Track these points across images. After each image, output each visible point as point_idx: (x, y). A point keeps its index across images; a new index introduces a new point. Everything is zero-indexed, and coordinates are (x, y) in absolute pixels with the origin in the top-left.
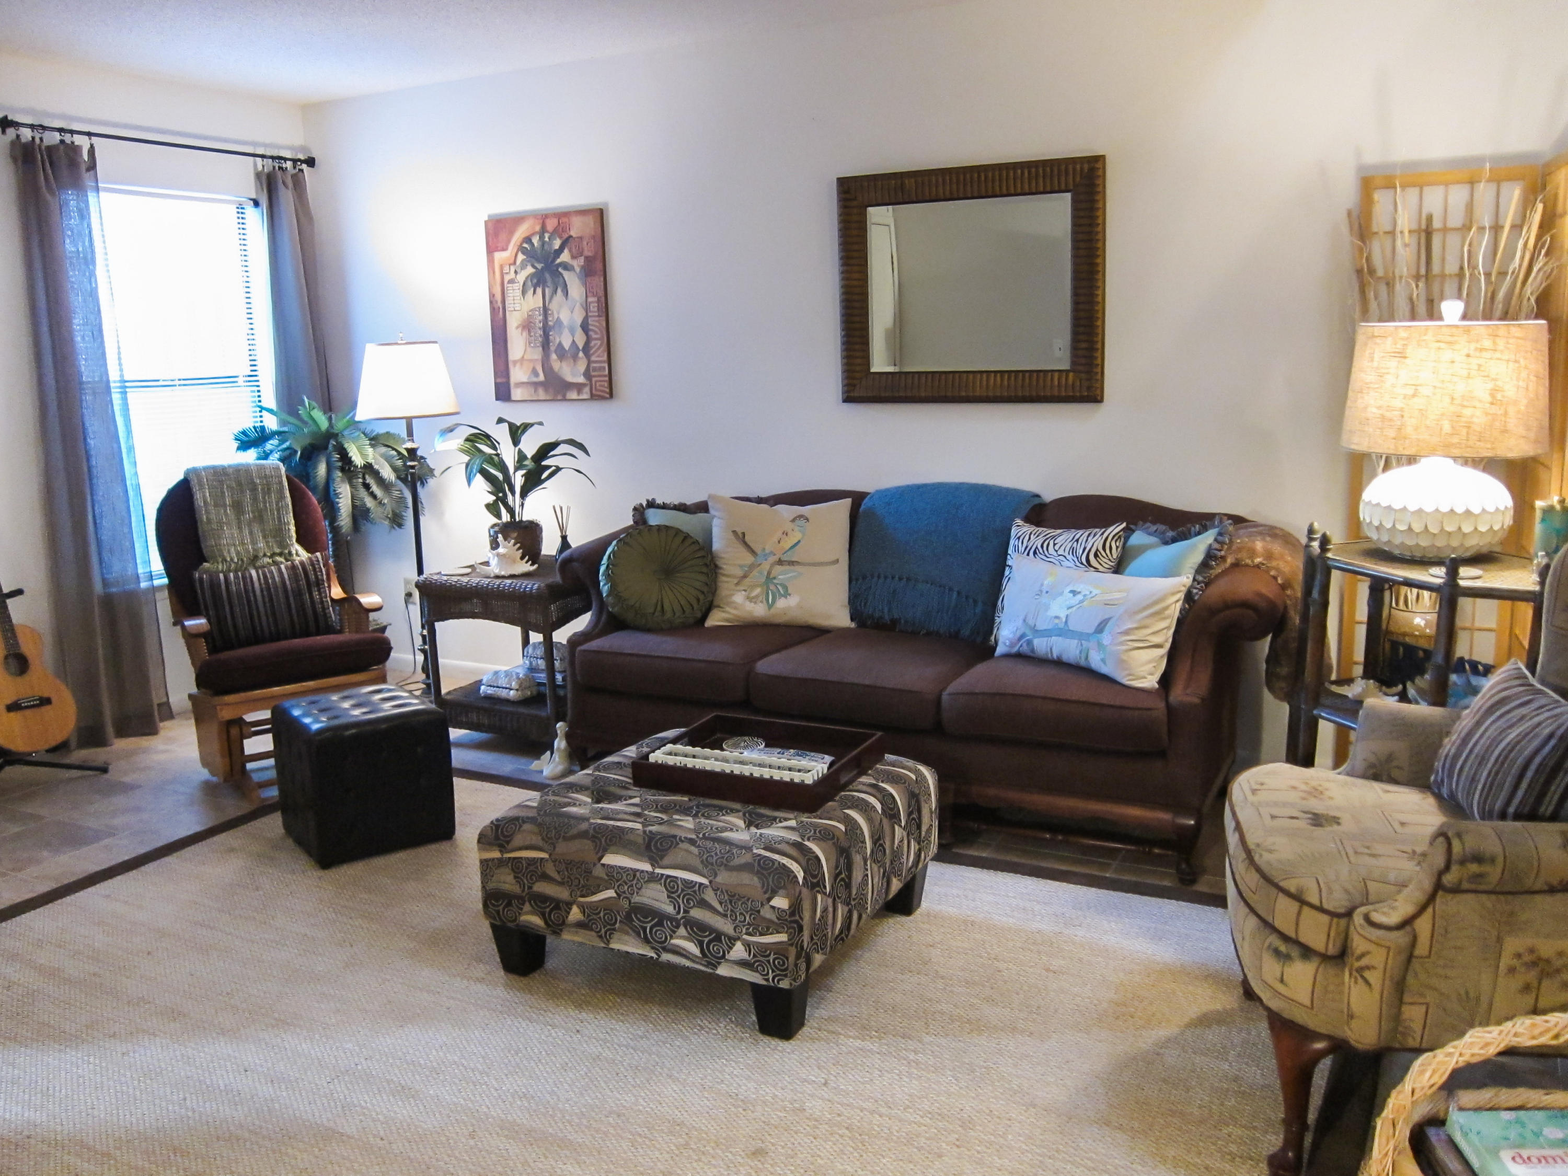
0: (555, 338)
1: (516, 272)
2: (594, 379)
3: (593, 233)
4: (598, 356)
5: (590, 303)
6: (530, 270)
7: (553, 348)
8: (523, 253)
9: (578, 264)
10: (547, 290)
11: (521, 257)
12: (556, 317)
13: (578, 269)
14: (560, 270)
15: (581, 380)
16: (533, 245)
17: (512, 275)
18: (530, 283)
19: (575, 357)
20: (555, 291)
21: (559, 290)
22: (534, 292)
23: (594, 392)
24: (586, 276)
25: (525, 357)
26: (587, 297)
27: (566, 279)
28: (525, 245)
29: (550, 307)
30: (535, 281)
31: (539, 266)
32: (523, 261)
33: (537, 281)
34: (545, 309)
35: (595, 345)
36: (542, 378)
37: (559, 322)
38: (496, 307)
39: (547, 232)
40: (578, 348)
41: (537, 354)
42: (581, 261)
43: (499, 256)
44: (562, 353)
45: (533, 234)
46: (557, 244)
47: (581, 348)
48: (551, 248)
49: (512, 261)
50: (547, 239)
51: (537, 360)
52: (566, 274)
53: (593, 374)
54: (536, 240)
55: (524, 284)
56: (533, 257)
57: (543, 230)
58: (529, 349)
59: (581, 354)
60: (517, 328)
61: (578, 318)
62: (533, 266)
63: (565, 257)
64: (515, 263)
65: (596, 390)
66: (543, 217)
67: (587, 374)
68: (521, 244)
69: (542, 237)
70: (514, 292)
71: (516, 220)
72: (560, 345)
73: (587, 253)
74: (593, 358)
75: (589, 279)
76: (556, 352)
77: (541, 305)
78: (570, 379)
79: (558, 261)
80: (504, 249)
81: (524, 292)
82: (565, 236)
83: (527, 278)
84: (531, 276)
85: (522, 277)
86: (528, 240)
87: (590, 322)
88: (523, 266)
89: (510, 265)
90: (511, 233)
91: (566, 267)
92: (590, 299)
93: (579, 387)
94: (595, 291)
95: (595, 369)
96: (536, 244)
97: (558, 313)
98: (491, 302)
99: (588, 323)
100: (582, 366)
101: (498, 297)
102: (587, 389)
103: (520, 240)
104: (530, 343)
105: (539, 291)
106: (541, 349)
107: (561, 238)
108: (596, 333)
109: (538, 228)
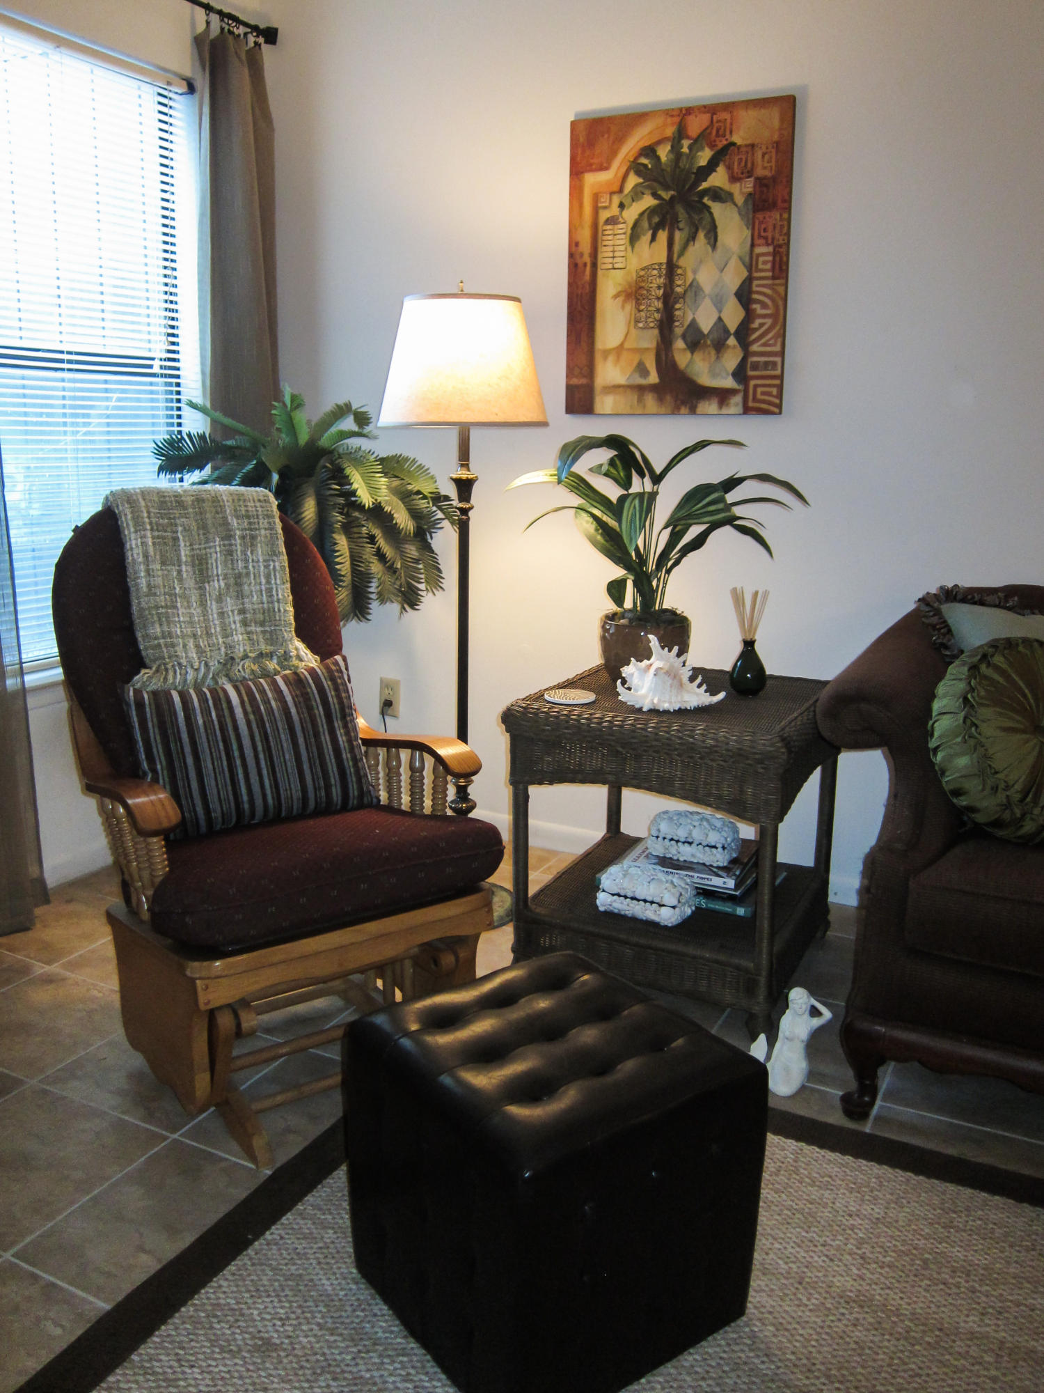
0: (685, 314)
1: (622, 206)
2: (752, 383)
3: (776, 137)
4: (765, 345)
5: (759, 255)
6: (648, 202)
7: (679, 331)
8: (638, 173)
9: (739, 191)
10: (678, 235)
11: (633, 180)
12: (690, 277)
13: (740, 199)
14: (706, 200)
15: (729, 383)
16: (658, 158)
17: (615, 210)
18: (645, 224)
19: (719, 346)
20: (692, 238)
21: (701, 235)
22: (653, 239)
23: (751, 404)
24: (756, 209)
25: (627, 346)
26: (753, 245)
27: (716, 215)
28: (644, 161)
29: (682, 262)
30: (656, 219)
31: (666, 195)
32: (637, 186)
33: (661, 219)
34: (671, 268)
35: (761, 325)
36: (653, 378)
37: (694, 288)
38: (580, 262)
39: (688, 138)
40: (727, 333)
41: (649, 340)
42: (748, 185)
43: (593, 180)
44: (695, 341)
45: (659, 142)
46: (704, 157)
47: (732, 330)
48: (692, 164)
49: (616, 188)
50: (685, 150)
51: (647, 349)
52: (716, 208)
53: (751, 373)
54: (664, 153)
55: (636, 225)
56: (655, 180)
57: (681, 133)
58: (633, 332)
59: (732, 341)
60: (616, 296)
61: (733, 278)
62: (655, 195)
63: (718, 178)
64: (621, 190)
65: (755, 400)
66: (683, 114)
67: (740, 374)
68: (636, 158)
69: (676, 148)
70: (615, 241)
71: (630, 120)
72: (693, 324)
73: (760, 172)
74: (755, 348)
75: (760, 216)
76: (684, 337)
77: (664, 259)
78: (705, 380)
79: (704, 185)
80: (603, 168)
81: (634, 238)
82: (721, 143)
83: (642, 214)
84: (651, 211)
85: (632, 213)
86: (650, 151)
87: (755, 289)
88: (637, 194)
89: (612, 193)
90: (620, 140)
91: (718, 195)
92: (758, 250)
93: (723, 396)
94: (769, 234)
95: (755, 366)
96: (664, 158)
97: (695, 272)
98: (571, 255)
99: (750, 292)
100: (731, 360)
101: (586, 247)
102: (738, 399)
103: (635, 152)
104: (637, 321)
105: (663, 236)
106: (656, 332)
107: (712, 146)
108: (764, 306)
109: (670, 131)
